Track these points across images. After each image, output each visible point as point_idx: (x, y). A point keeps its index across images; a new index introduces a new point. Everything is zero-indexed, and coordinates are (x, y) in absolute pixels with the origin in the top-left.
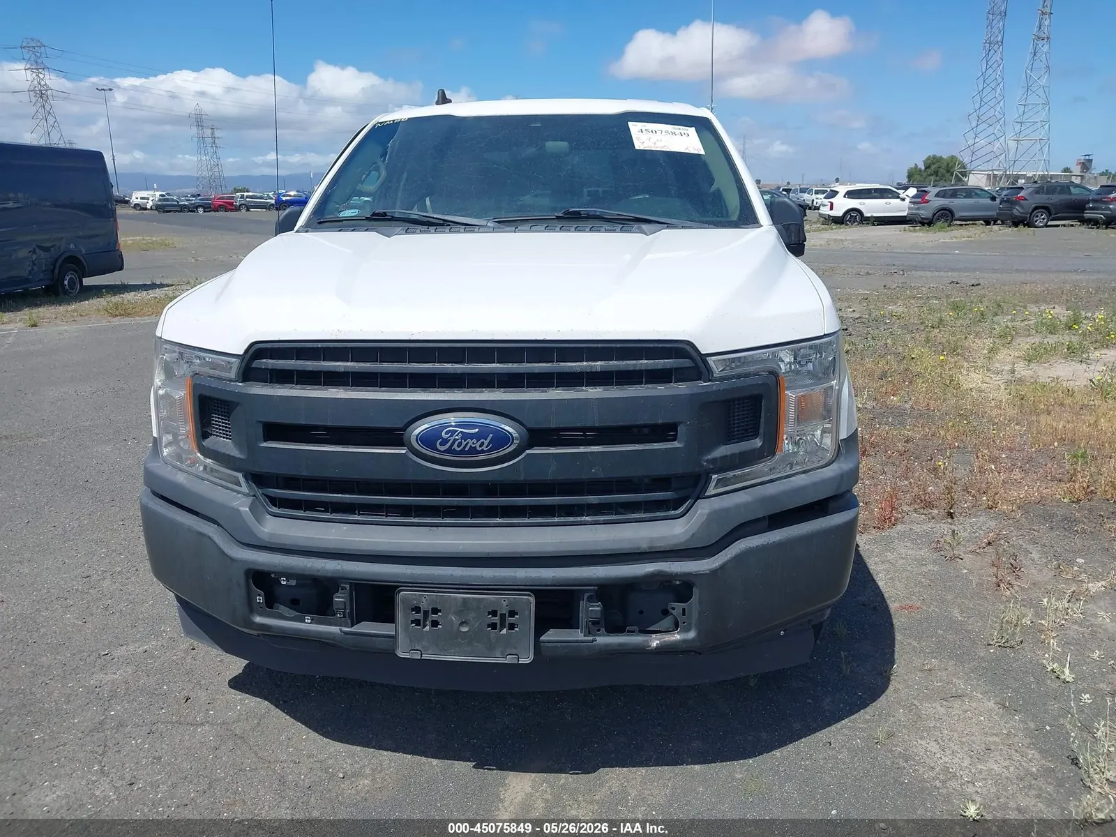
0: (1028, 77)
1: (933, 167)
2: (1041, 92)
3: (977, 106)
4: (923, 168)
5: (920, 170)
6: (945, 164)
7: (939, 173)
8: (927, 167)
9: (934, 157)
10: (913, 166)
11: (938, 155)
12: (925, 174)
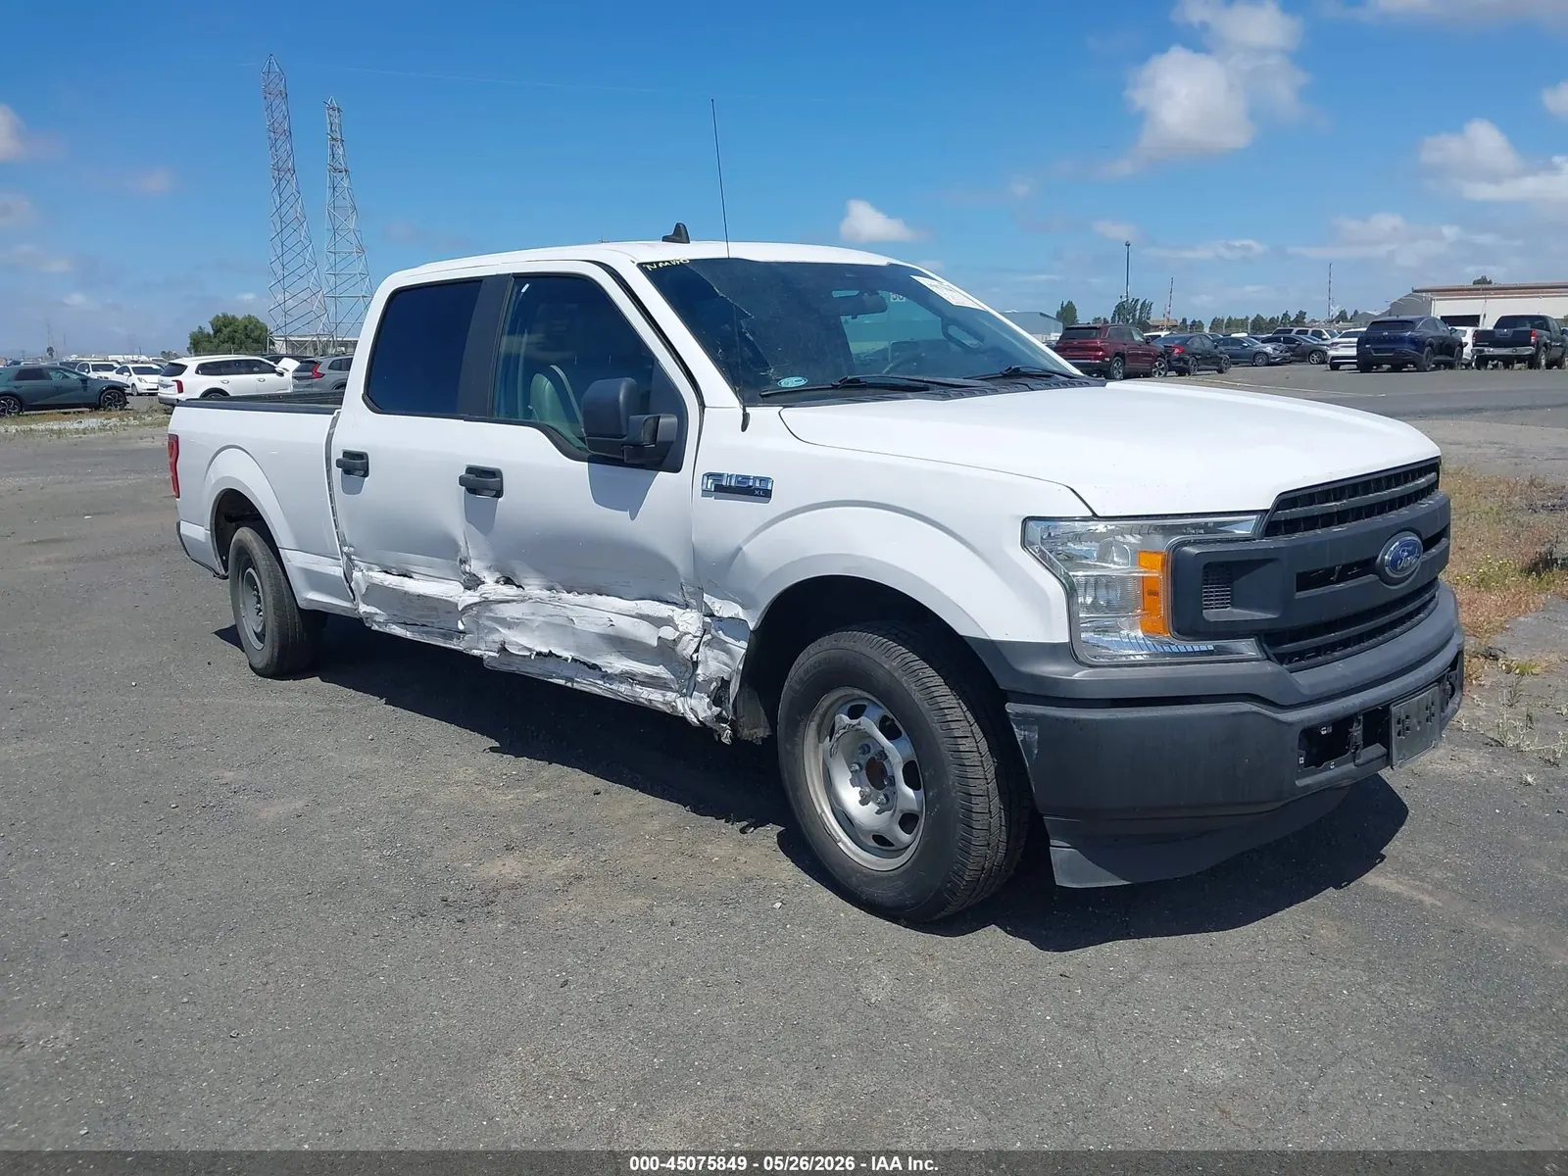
0: (332, 217)
1: (226, 331)
2: (351, 237)
3: (279, 251)
4: (212, 332)
5: (209, 335)
6: (241, 327)
7: (236, 340)
8: (217, 331)
9: (225, 316)
10: (196, 329)
11: (230, 314)
12: (216, 341)
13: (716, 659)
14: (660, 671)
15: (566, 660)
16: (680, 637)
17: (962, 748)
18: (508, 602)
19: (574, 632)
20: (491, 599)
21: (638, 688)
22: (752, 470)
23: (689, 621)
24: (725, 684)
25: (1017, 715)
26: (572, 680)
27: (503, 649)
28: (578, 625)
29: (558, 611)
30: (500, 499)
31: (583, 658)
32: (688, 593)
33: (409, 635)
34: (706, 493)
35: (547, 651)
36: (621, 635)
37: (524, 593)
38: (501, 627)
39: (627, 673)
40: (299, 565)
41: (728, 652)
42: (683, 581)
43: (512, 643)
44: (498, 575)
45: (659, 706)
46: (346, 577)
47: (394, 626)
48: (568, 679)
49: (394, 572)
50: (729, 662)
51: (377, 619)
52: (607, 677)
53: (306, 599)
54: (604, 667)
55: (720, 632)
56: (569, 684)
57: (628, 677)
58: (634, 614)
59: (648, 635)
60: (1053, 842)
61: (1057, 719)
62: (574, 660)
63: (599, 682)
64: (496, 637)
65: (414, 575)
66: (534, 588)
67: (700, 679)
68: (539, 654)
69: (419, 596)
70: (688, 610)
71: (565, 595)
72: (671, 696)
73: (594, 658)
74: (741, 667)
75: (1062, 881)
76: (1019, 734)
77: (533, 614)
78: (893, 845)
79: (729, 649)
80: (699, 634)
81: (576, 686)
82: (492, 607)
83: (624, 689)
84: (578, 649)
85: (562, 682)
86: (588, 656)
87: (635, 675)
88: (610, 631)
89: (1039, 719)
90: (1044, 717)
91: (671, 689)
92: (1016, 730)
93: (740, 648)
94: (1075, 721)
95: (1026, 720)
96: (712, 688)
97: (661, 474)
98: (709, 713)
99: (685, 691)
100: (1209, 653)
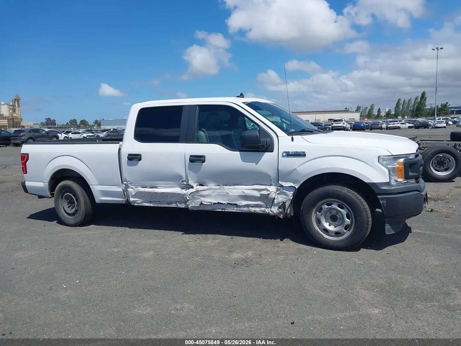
13: (282, 197)
14: (259, 203)
15: (224, 204)
16: (270, 193)
17: (366, 207)
18: (205, 190)
19: (228, 196)
20: (199, 190)
21: (250, 208)
22: (299, 150)
23: (272, 189)
24: (284, 203)
25: (381, 198)
26: (225, 209)
27: (201, 204)
28: (230, 194)
29: (223, 191)
30: (204, 163)
31: (230, 202)
32: (273, 182)
33: (152, 205)
34: (283, 156)
35: (217, 202)
36: (247, 195)
37: (208, 188)
38: (201, 197)
39: (247, 204)
40: (101, 190)
41: (287, 195)
42: (272, 179)
43: (204, 202)
44: (197, 184)
45: (258, 212)
46: (123, 191)
47: (145, 203)
48: (222, 209)
49: (148, 187)
50: (287, 197)
51: (138, 202)
52: (240, 207)
53: (100, 200)
54: (239, 204)
55: (284, 190)
56: (223, 210)
57: (248, 206)
58: (252, 189)
59: (257, 194)
60: (386, 225)
61: (390, 198)
62: (228, 204)
63: (235, 208)
64: (199, 200)
65: (158, 187)
66: (212, 186)
67: (275, 203)
68: (215, 203)
69: (162, 193)
70: (271, 186)
71: (225, 187)
72: (262, 209)
73: (235, 202)
74: (291, 198)
75: (387, 233)
76: (381, 202)
77: (213, 193)
78: (341, 233)
79: (287, 194)
80: (276, 192)
81: (226, 210)
82: (200, 192)
83: (245, 209)
84: (229, 200)
85: (221, 210)
86: (233, 202)
87: (250, 205)
88: (243, 194)
89: (385, 198)
90: (387, 198)
91: (263, 207)
92: (380, 201)
93: (291, 194)
94: (394, 197)
95: (383, 199)
96: (280, 204)
97: (266, 153)
98: (278, 211)
99: (268, 207)
100: (406, 183)
